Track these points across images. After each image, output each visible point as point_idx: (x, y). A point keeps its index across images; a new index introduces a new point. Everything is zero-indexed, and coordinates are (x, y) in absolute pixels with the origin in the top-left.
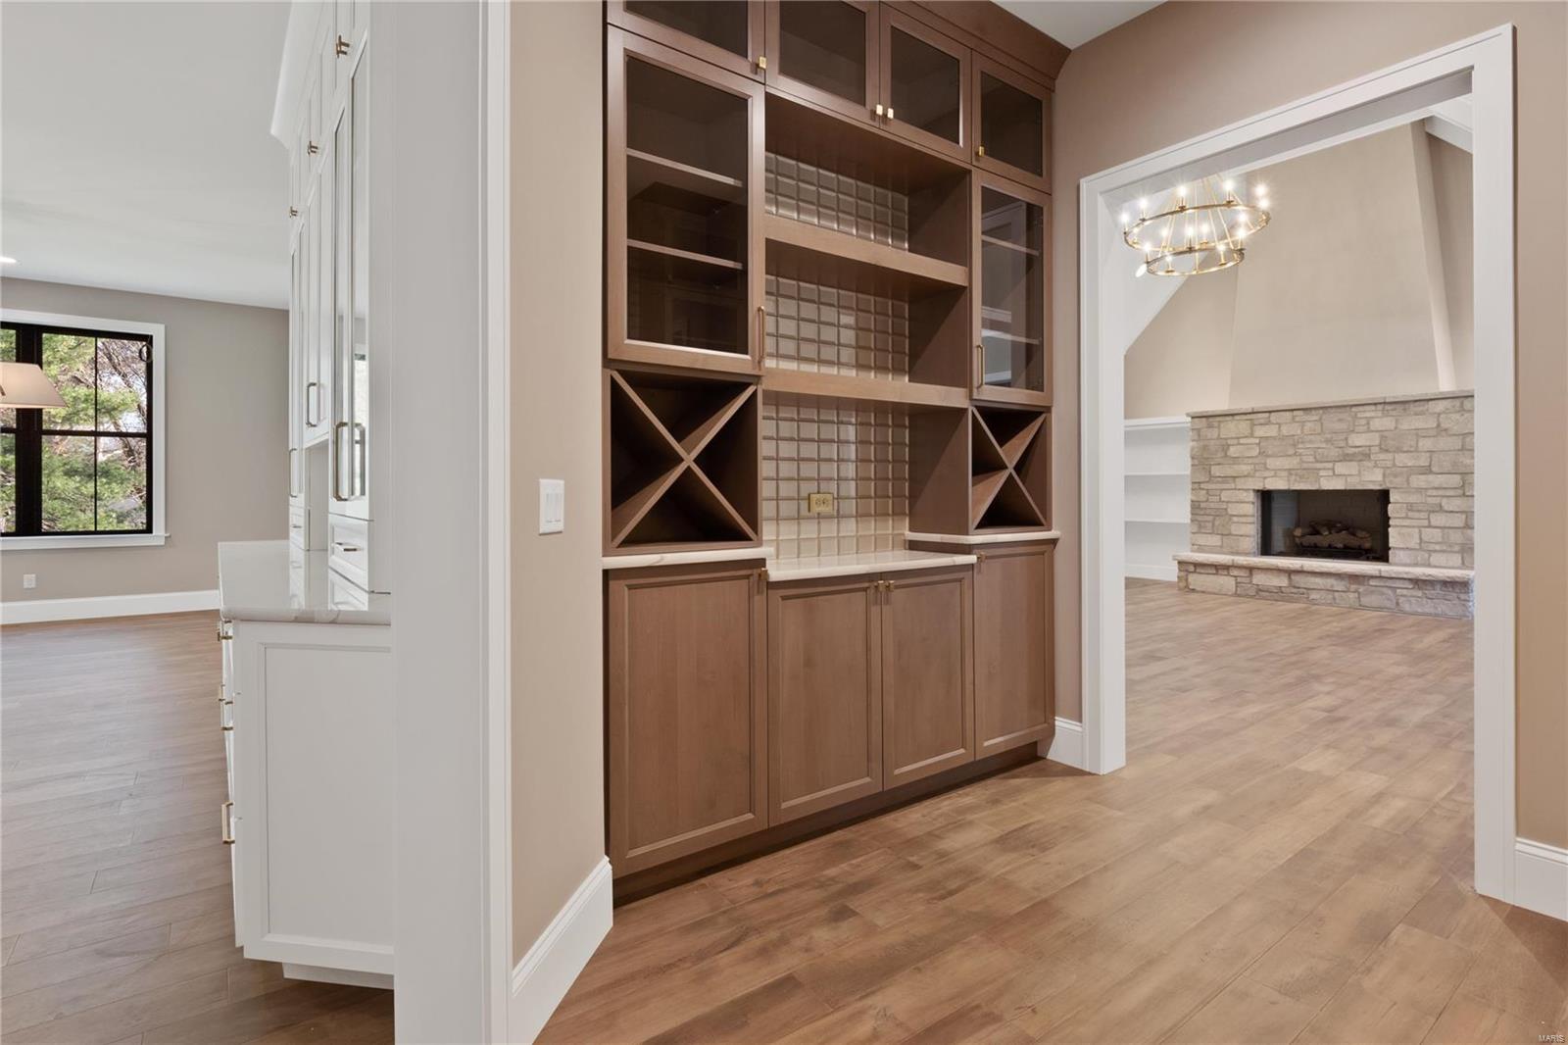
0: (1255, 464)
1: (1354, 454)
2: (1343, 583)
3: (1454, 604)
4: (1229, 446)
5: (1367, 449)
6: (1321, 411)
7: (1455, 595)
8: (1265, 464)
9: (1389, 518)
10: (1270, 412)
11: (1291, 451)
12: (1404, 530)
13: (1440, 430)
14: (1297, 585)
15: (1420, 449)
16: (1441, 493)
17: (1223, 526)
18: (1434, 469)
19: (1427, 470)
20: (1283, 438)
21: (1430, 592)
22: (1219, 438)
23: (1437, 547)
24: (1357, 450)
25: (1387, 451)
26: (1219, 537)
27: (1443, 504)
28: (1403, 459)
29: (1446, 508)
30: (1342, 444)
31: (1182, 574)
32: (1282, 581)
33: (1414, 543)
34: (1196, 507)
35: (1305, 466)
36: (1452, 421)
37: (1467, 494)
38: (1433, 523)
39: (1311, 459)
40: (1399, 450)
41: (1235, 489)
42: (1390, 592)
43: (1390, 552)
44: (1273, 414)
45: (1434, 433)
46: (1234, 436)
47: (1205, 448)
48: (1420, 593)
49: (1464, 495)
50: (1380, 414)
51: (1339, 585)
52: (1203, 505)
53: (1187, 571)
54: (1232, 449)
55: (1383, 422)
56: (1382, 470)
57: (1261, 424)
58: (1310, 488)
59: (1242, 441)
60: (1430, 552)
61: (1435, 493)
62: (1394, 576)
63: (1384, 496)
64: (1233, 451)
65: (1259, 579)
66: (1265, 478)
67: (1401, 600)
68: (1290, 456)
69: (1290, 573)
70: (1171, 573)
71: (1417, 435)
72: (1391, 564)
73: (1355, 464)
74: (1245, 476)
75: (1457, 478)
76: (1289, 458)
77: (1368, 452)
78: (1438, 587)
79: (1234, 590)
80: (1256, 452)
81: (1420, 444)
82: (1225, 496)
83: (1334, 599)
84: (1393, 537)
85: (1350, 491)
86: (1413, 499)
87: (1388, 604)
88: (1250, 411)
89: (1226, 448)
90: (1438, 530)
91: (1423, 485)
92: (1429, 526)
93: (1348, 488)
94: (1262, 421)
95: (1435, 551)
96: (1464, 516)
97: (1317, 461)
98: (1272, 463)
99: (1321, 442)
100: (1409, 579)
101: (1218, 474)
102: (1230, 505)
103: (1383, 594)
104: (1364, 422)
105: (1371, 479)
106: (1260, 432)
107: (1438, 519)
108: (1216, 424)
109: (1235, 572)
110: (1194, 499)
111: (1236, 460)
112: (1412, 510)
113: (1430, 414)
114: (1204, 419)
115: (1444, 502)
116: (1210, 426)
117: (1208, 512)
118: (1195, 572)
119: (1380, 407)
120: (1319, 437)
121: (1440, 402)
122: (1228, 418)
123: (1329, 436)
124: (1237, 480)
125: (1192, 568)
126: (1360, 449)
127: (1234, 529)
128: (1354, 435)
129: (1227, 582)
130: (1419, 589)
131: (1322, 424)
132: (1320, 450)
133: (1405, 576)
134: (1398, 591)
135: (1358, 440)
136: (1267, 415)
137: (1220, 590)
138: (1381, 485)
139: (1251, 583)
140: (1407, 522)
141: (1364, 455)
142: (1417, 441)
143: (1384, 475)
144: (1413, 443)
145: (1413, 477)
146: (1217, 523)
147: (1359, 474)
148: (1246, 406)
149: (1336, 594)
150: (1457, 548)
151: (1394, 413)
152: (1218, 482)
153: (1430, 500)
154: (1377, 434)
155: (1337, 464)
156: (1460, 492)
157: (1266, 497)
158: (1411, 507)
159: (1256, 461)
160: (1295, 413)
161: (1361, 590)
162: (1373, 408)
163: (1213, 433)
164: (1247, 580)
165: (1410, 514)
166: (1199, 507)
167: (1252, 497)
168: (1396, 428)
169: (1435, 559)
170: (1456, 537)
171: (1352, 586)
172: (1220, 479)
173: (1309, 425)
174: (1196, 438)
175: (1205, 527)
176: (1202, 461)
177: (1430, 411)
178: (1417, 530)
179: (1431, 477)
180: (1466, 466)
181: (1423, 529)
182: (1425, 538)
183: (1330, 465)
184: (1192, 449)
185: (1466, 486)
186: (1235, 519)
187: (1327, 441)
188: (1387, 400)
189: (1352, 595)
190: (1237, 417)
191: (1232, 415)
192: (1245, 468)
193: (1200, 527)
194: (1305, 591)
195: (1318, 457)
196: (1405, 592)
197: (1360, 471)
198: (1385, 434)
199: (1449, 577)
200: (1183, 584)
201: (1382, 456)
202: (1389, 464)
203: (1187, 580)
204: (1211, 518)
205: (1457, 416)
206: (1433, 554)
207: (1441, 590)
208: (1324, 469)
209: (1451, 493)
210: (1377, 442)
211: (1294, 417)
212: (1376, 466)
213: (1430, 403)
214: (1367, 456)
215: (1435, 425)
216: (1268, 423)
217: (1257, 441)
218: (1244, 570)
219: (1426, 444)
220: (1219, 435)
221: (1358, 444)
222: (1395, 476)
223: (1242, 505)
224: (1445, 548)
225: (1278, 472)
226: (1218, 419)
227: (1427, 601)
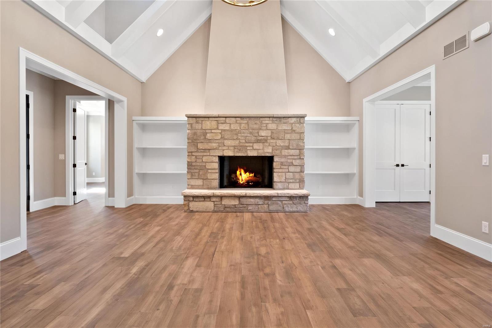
0: (219, 143)
1: (261, 140)
2: (262, 200)
3: (304, 206)
4: (207, 133)
5: (266, 137)
6: (248, 119)
7: (303, 201)
8: (224, 143)
10: (226, 117)
11: (235, 138)
12: (280, 174)
13: (293, 131)
14: (243, 203)
15: (286, 138)
16: (292, 157)
17: (204, 175)
18: (291, 147)
19: (288, 148)
20: (232, 131)
21: (295, 201)
22: (202, 129)
23: (291, 181)
24: (262, 138)
25: (274, 139)
26: (202, 180)
27: (293, 162)
28: (280, 143)
29: (294, 164)
30: (256, 135)
31: (186, 202)
32: (236, 202)
33: (283, 179)
34: (190, 165)
35: (241, 144)
36: (297, 127)
37: (301, 158)
38: (290, 171)
39: (244, 141)
40: (278, 139)
41: (210, 156)
42: (280, 203)
43: (274, 184)
44: (227, 118)
45: (290, 132)
46: (209, 128)
47: (195, 134)
48: (291, 202)
49: (300, 158)
50: (271, 122)
51: (260, 202)
52: (194, 164)
53: (189, 200)
54: (208, 135)
55: (272, 126)
56: (272, 147)
57: (222, 123)
58: (243, 155)
59: (213, 131)
60: (289, 183)
61: (290, 157)
62: (283, 195)
63: (270, 159)
64: (209, 136)
65: (226, 202)
66: (223, 150)
67: (285, 206)
68: (234, 139)
69: (240, 197)
70: (180, 200)
71: (285, 132)
72: (274, 189)
73: (261, 144)
74: (214, 149)
75: (298, 151)
76: (234, 140)
77: (266, 139)
78: (298, 199)
79: (213, 209)
80: (219, 137)
81: (286, 136)
82: (205, 159)
83: (258, 208)
84: (276, 177)
86: (283, 160)
87: (280, 208)
88: (218, 116)
89: (205, 134)
90: (292, 173)
91: (286, 154)
92: (289, 172)
93: (259, 155)
94: (222, 122)
95: (291, 182)
96: (300, 167)
97: (246, 142)
98: (227, 143)
99: (248, 133)
100: (288, 196)
101: (201, 148)
102: (207, 164)
103: (278, 204)
104: (265, 125)
105: (267, 151)
106: (222, 127)
107: (292, 169)
108: (200, 122)
109: (214, 199)
110: (189, 160)
111: (210, 141)
112: (282, 165)
113: (289, 123)
114: (194, 119)
115: (294, 161)
116: (197, 122)
117: (196, 167)
118: (193, 201)
119: (271, 119)
120: (247, 131)
121: (293, 118)
122: (206, 119)
123: (251, 131)
124: (210, 150)
125: (191, 199)
126: (264, 137)
127: (209, 176)
128: (261, 131)
129: (209, 205)
130: (291, 200)
131: (248, 125)
132: (247, 137)
134: (284, 202)
135: (263, 133)
136: (224, 119)
137: (206, 209)
138: (271, 154)
139: (221, 204)
140: (280, 170)
141: (263, 141)
142: (285, 135)
143: (272, 150)
144: (283, 136)
145: (283, 150)
146: (201, 173)
147: (263, 149)
148: (215, 113)
149: (259, 206)
150: (298, 181)
151: (275, 122)
152: (201, 152)
153: (289, 161)
154: (270, 131)
155: (254, 144)
156: (299, 157)
157: (222, 159)
158: (282, 164)
159: (220, 141)
160: (237, 118)
161: (269, 203)
162: (268, 119)
163: (198, 126)
164: (219, 203)
165: (282, 167)
166: (192, 165)
167: (217, 159)
168: (277, 129)
169: (291, 186)
170: (297, 176)
171: (266, 201)
172: (202, 150)
173: (243, 125)
174: (190, 128)
175: (195, 176)
176: (193, 141)
177: (289, 122)
178: (284, 174)
179: (289, 151)
180: (301, 146)
181: (286, 173)
182: (287, 177)
183: (251, 144)
184: (188, 134)
185: (301, 154)
186: (210, 171)
187: (251, 133)
188: (274, 116)
189: (266, 206)
190: (211, 119)
191: (208, 117)
192: (214, 145)
193: (192, 175)
194: (246, 205)
195: (246, 141)
196: (286, 202)
197: (263, 148)
198: (273, 131)
199: (303, 195)
200: (186, 208)
201: (272, 141)
202: (274, 144)
203: (188, 206)
204: (197, 171)
205: (298, 125)
206: (290, 184)
208: (249, 146)
209: (296, 157)
210: (270, 135)
211: (236, 121)
212: (269, 145)
213: (289, 118)
214: (266, 141)
215: (291, 129)
216: (225, 123)
217: (220, 131)
218: (218, 198)
219: (288, 136)
220: (202, 127)
221: (263, 135)
222: (277, 150)
223: (213, 164)
224: (294, 181)
225: (230, 147)
226: (202, 119)
227: (294, 206)
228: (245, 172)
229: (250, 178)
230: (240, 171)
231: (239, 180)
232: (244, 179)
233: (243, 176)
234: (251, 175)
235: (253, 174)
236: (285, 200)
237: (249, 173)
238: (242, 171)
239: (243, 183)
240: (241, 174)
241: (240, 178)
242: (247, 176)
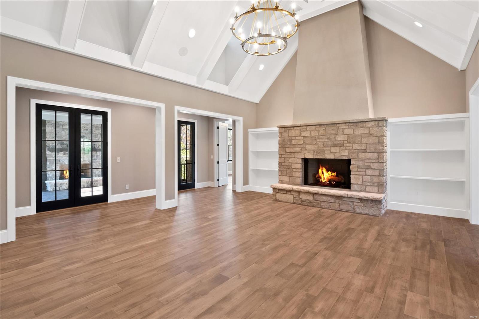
0: (301, 148)
1: (338, 144)
2: (334, 199)
3: (376, 210)
4: (292, 140)
5: (343, 142)
6: (326, 126)
7: (376, 205)
8: (305, 147)
9: (351, 171)
10: (307, 126)
11: (315, 143)
12: (356, 176)
13: (370, 135)
14: (316, 199)
15: (363, 142)
16: (370, 161)
17: (290, 173)
18: (368, 151)
19: (365, 151)
20: (311, 137)
21: (367, 204)
22: (289, 137)
23: (369, 184)
24: (339, 142)
25: (350, 143)
26: (289, 177)
27: (371, 166)
28: (356, 146)
29: (372, 168)
30: (333, 139)
31: (274, 193)
32: (310, 198)
33: (360, 182)
34: (280, 164)
35: (320, 148)
36: (375, 131)
37: (380, 161)
38: (367, 174)
39: (322, 146)
40: (354, 142)
41: (294, 158)
42: (351, 203)
43: (351, 185)
44: (308, 127)
45: (367, 135)
46: (294, 136)
47: (284, 140)
48: (362, 205)
49: (379, 162)
50: (347, 127)
51: (332, 200)
52: (283, 164)
53: (276, 192)
54: (293, 141)
55: (349, 131)
56: (348, 151)
57: (304, 131)
58: (322, 158)
59: (297, 138)
60: (366, 186)
61: (367, 161)
62: (353, 197)
63: (348, 162)
64: (294, 142)
65: (302, 196)
66: (305, 153)
67: (356, 207)
68: (314, 144)
69: (313, 194)
70: (271, 191)
71: (361, 136)
72: (351, 191)
73: (338, 148)
74: (298, 152)
75: (376, 155)
76: (314, 145)
77: (343, 143)
78: (370, 202)
79: (293, 201)
80: (301, 142)
81: (362, 140)
82: (291, 160)
83: (330, 205)
84: (352, 179)
85: (336, 159)
86: (360, 163)
87: (350, 209)
88: (300, 126)
89: (291, 141)
90: (369, 177)
91: (363, 157)
92: (366, 175)
94: (304, 130)
95: (368, 185)
96: (379, 171)
97: (324, 147)
98: (308, 147)
99: (326, 139)
100: (358, 198)
101: (288, 152)
102: (292, 164)
103: (348, 204)
104: (341, 130)
105: (344, 155)
106: (304, 134)
107: (369, 172)
108: (287, 131)
109: (293, 193)
110: (280, 161)
111: (294, 146)
112: (359, 168)
113: (367, 127)
114: (283, 129)
115: (371, 165)
116: (285, 132)
117: (285, 167)
118: (279, 192)
119: (347, 124)
120: (325, 137)
121: (370, 122)
122: (291, 128)
123: (328, 136)
124: (295, 154)
125: (278, 191)
126: (340, 142)
127: (294, 174)
128: (337, 136)
129: (290, 197)
130: (363, 203)
131: (326, 131)
132: (325, 142)
133: (357, 197)
134: (355, 203)
135: (339, 138)
136: (306, 127)
137: (288, 201)
138: (348, 157)
139: (299, 198)
140: (357, 173)
141: (340, 145)
142: (361, 139)
143: (349, 153)
144: (360, 140)
145: (360, 154)
146: (288, 172)
147: (340, 153)
148: (298, 123)
149: (331, 204)
150: (376, 184)
151: (352, 127)
152: (288, 155)
153: (366, 164)
154: (346, 136)
155: (332, 148)
156: (377, 161)
157: (306, 161)
158: (359, 167)
159: (302, 146)
160: (316, 126)
161: (340, 202)
162: (345, 125)
163: (286, 135)
164: (298, 197)
165: (359, 170)
166: (281, 165)
167: (300, 161)
168: (353, 133)
169: (368, 189)
170: (376, 180)
171: (337, 201)
172: (289, 153)
173: (321, 131)
174: (280, 136)
175: (284, 173)
176: (282, 146)
177: (366, 126)
178: (361, 176)
179: (367, 154)
180: (380, 150)
181: (363, 176)
182: (364, 180)
183: (329, 148)
184: (279, 141)
185: (380, 158)
186: (294, 170)
187: (328, 138)
188: (350, 122)
189: (337, 205)
190: (295, 128)
191: (293, 127)
192: (298, 149)
193: (282, 173)
194: (319, 202)
195: (324, 145)
196: (357, 204)
197: (340, 151)
198: (349, 136)
199: (374, 198)
200: (274, 198)
201: (348, 145)
202: (351, 148)
203: (276, 196)
204: (285, 170)
205: (376, 129)
206: (367, 187)
207: (371, 203)
208: (327, 150)
209: (374, 161)
210: (346, 139)
211: (316, 128)
212: (346, 149)
213: (367, 123)
214: (342, 145)
215: (368, 132)
216: (306, 130)
217: (302, 138)
218: (297, 192)
219: (364, 140)
220: (289, 135)
221: (339, 140)
222: (353, 153)
223: (297, 164)
224: (372, 184)
225: (310, 151)
226: (289, 129)
227: (365, 208)
228: (327, 171)
229: (332, 177)
230: (322, 170)
231: (321, 179)
232: (326, 178)
233: (326, 175)
234: (333, 174)
235: (335, 174)
236: (357, 201)
237: (331, 172)
238: (324, 170)
239: (325, 182)
240: (323, 173)
241: (322, 177)
242: (329, 175)
